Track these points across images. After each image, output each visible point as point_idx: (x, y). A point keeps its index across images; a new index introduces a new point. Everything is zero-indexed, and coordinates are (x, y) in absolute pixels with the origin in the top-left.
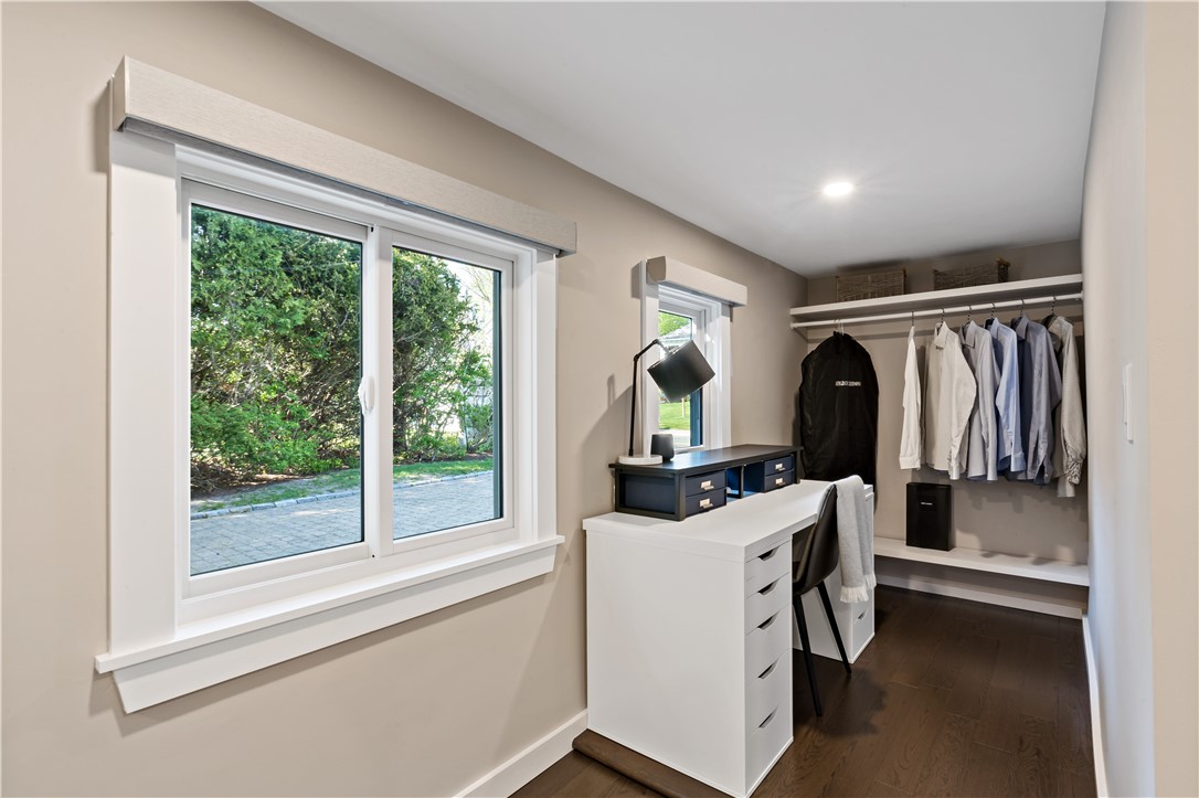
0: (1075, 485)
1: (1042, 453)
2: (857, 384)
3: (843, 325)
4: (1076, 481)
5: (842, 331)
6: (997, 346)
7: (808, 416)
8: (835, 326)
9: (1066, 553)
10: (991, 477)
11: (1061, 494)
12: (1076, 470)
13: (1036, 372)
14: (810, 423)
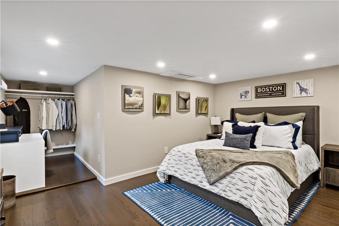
0: (74, 129)
1: (70, 124)
2: (26, 110)
3: (23, 96)
4: (75, 128)
5: (23, 97)
6: (62, 105)
7: (16, 119)
8: (21, 95)
9: (70, 142)
10: (62, 129)
11: (72, 131)
12: (75, 126)
13: (68, 110)
14: (17, 120)
